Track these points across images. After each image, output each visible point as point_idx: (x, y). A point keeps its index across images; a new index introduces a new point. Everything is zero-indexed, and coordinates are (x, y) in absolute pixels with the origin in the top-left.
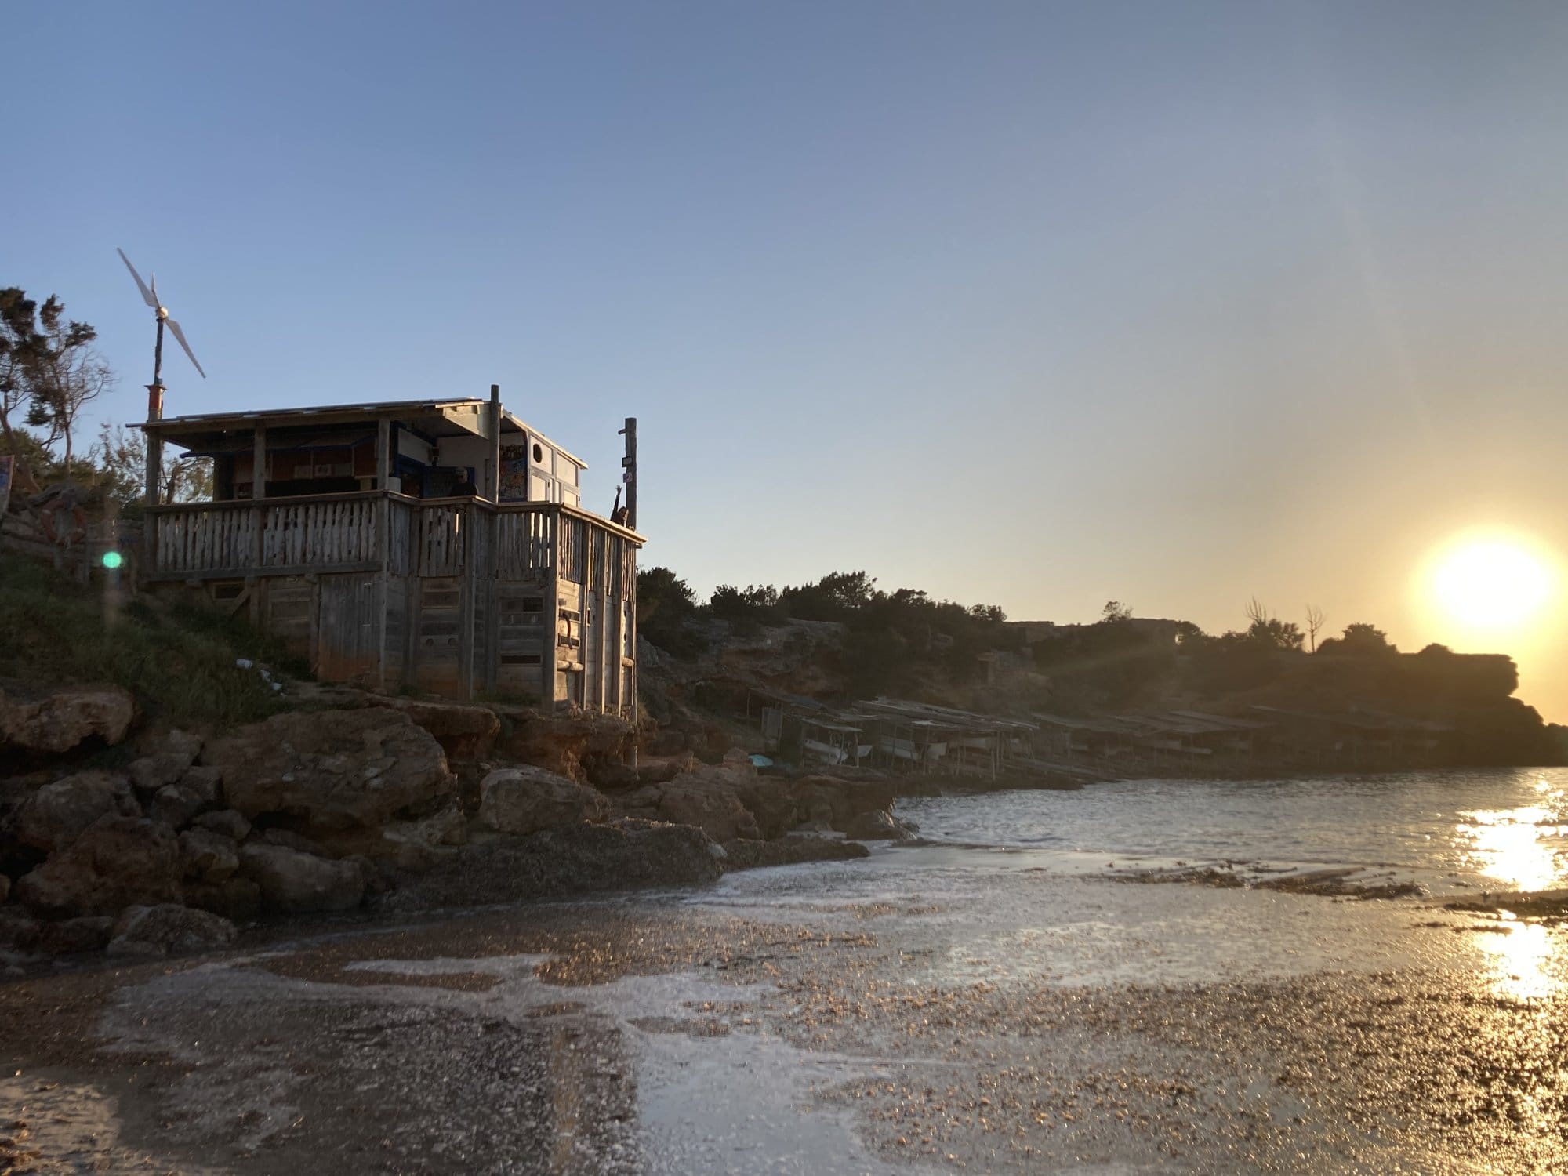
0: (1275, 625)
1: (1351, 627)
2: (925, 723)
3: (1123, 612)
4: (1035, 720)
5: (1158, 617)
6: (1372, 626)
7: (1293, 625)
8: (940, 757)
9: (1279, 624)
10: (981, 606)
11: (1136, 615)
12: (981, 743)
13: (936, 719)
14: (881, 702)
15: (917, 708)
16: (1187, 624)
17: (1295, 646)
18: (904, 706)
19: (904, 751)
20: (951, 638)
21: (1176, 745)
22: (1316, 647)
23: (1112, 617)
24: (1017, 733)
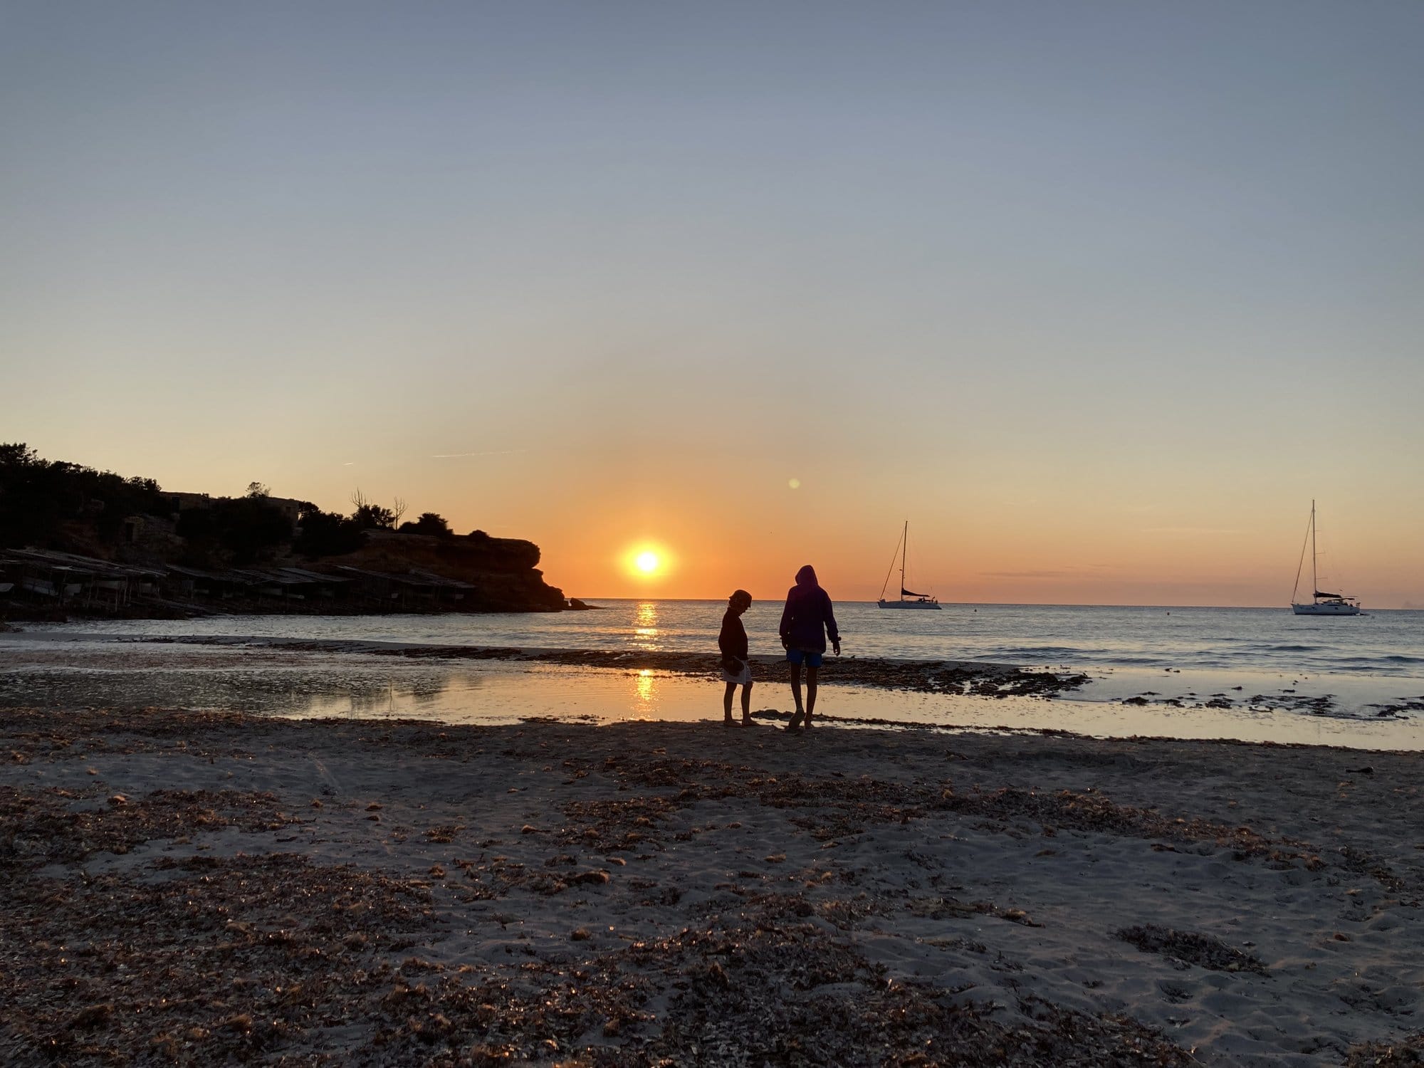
0: (376, 509)
1: (424, 515)
2: (63, 568)
3: (263, 491)
4: (167, 570)
5: (287, 498)
6: (438, 515)
7: (388, 510)
8: (75, 594)
9: (379, 509)
10: (138, 478)
11: (272, 494)
12: (115, 585)
13: (75, 565)
14: (30, 551)
15: (62, 556)
16: (309, 504)
17: (388, 525)
18: (49, 555)
19: (43, 589)
20: (103, 503)
21: (278, 592)
22: (398, 527)
23: (254, 494)
24: (147, 578)
